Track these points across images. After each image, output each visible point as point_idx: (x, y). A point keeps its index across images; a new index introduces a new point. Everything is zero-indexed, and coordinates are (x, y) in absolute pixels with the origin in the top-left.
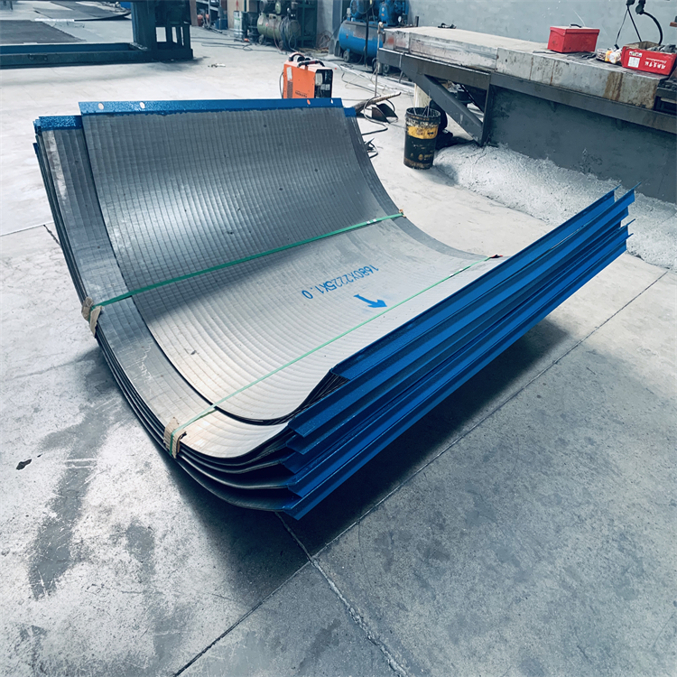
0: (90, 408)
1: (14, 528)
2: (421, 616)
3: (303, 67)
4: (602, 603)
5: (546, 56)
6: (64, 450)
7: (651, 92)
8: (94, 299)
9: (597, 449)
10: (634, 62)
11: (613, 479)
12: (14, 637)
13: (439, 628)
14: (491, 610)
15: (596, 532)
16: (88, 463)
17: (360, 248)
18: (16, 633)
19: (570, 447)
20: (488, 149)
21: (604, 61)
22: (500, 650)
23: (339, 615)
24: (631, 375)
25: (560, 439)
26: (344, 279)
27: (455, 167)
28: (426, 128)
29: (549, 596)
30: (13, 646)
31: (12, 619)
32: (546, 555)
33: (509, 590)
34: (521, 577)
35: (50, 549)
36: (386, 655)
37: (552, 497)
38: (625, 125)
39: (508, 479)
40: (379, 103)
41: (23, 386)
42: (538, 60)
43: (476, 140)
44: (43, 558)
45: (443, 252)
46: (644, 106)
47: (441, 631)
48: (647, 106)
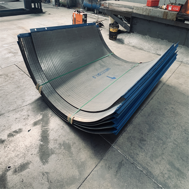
0: (43, 114)
1: (32, 148)
2: (142, 156)
3: (79, 14)
4: (184, 147)
5: (147, 8)
6: (39, 126)
7: (175, 16)
8: (39, 84)
9: (174, 110)
10: (170, 9)
11: (180, 116)
12: (41, 175)
13: (148, 158)
14: (159, 152)
15: (179, 130)
16: (47, 128)
17: (105, 63)
18: (41, 174)
19: (168, 110)
20: (131, 34)
21: (162, 9)
22: (163, 161)
23: (123, 158)
24: (178, 90)
25: (165, 108)
26: (103, 72)
27: (123, 39)
28: (115, 29)
29: (171, 147)
30: (41, 178)
31: (39, 171)
32: (169, 137)
33: (162, 147)
34: (164, 143)
35: (44, 152)
36: (136, 166)
37: (167, 123)
38: (168, 25)
39: (155, 120)
40: (99, 22)
41: (22, 110)
42: (145, 9)
43: (128, 31)
44: (42, 154)
45: (126, 63)
46: (173, 20)
47: (148, 159)
48: (174, 20)
